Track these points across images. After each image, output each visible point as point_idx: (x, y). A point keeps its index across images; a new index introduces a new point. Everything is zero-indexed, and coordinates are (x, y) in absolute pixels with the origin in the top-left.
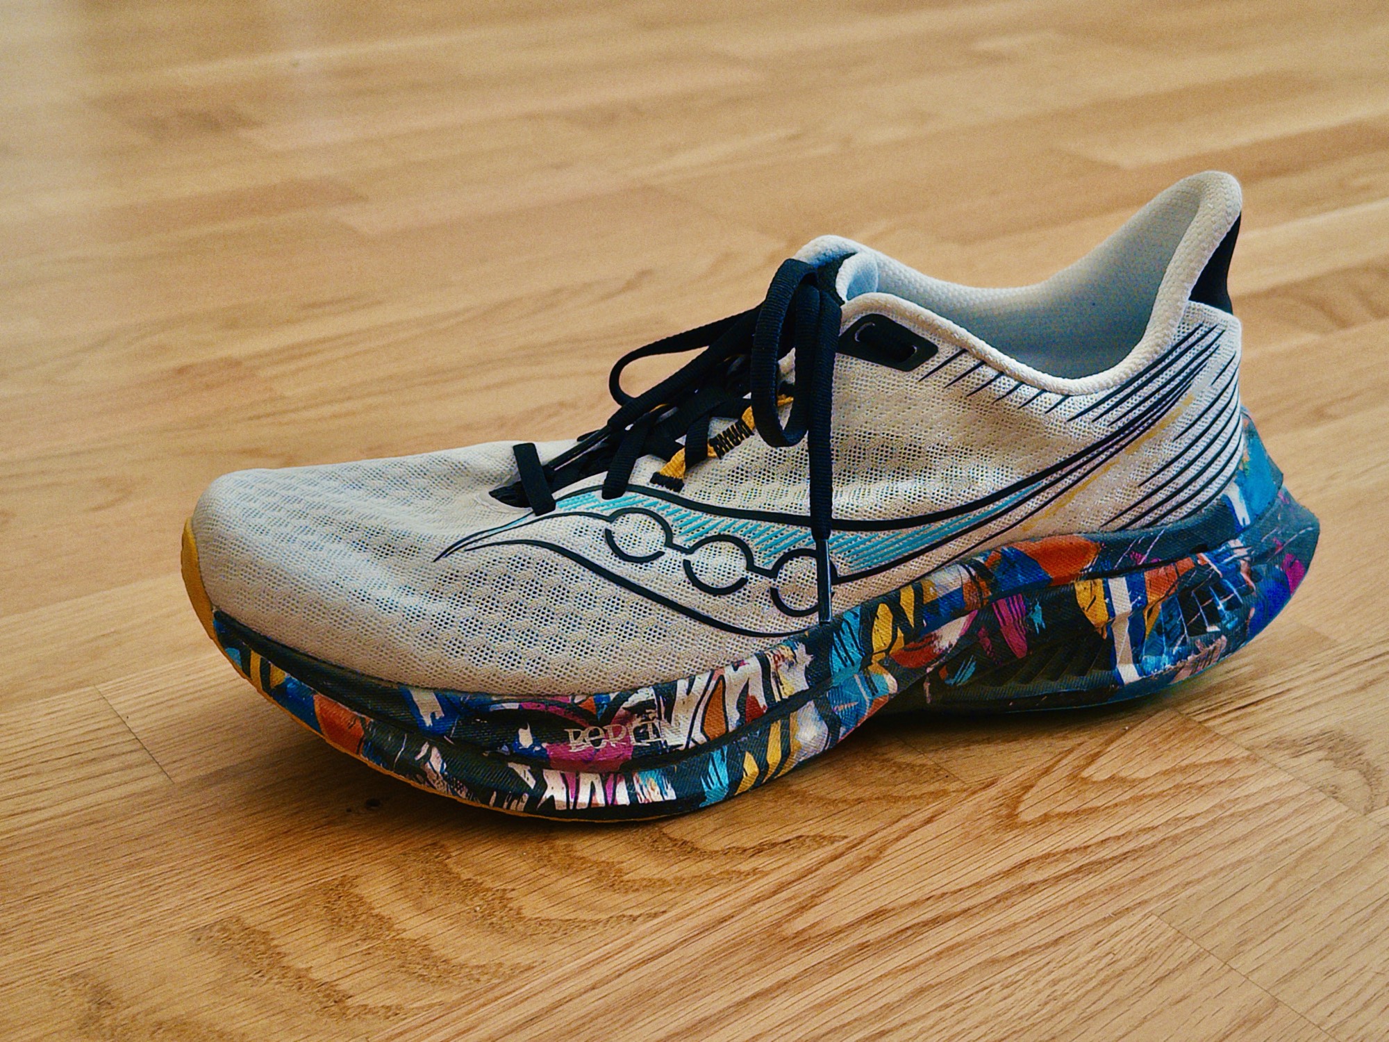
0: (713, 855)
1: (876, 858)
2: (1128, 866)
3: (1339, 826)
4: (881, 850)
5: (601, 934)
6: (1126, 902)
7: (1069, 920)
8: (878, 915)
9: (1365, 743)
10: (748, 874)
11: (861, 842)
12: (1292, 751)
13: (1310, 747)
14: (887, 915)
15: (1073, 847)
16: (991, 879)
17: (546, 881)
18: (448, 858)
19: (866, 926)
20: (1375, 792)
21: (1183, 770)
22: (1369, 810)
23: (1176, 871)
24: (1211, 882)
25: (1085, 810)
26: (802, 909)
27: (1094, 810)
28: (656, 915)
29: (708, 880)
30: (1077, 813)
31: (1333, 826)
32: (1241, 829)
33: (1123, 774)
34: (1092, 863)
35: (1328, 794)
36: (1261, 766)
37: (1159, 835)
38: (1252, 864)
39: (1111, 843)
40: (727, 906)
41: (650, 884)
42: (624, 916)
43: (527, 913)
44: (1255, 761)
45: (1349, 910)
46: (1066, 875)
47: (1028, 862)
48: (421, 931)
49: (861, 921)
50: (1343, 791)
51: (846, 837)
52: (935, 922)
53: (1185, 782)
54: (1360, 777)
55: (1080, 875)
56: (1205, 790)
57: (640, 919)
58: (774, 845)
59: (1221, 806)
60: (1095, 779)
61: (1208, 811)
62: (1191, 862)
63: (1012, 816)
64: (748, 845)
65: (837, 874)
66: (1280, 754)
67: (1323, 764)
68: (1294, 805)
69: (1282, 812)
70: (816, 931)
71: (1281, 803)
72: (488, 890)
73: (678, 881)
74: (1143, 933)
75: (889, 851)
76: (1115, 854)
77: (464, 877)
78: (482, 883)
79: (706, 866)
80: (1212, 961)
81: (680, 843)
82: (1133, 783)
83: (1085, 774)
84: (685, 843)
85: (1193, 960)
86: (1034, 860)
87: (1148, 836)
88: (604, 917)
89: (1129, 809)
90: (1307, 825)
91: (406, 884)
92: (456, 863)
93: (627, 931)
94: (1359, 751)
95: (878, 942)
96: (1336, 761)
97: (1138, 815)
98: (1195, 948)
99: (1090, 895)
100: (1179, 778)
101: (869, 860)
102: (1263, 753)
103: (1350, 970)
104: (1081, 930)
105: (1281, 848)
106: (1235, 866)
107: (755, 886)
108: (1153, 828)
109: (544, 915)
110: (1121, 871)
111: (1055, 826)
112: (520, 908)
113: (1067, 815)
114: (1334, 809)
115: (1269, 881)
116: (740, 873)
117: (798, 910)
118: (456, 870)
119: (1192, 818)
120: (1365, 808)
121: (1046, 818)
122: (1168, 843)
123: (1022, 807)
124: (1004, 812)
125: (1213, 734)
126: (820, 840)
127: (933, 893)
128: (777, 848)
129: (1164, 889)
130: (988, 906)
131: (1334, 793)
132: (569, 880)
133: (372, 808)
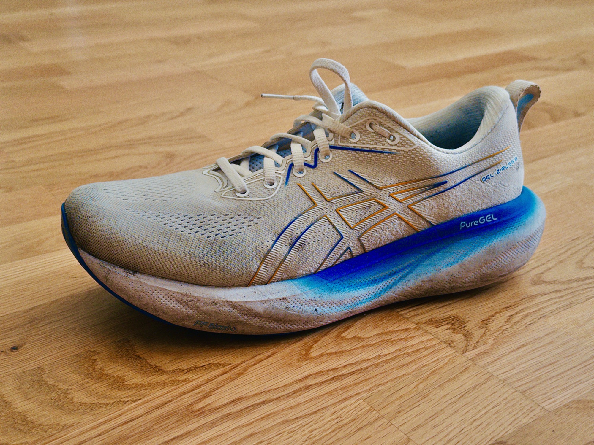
0: (168, 373)
1: (242, 374)
2: (355, 377)
3: (450, 359)
4: (245, 370)
5: (109, 409)
6: (350, 393)
7: (324, 402)
8: (238, 400)
9: (467, 322)
10: (183, 381)
11: (237, 366)
12: (435, 325)
13: (444, 323)
14: (241, 401)
15: (331, 369)
16: (293, 383)
17: (87, 385)
18: (44, 374)
19: (232, 405)
20: (468, 344)
21: (386, 333)
22: (464, 352)
23: (375, 379)
24: (390, 384)
25: (340, 352)
26: (205, 397)
27: (345, 351)
28: (136, 401)
29: (164, 384)
30: (336, 353)
31: (446, 360)
32: (407, 360)
33: (359, 335)
34: (338, 376)
35: (448, 344)
36: (420, 332)
37: (371, 363)
38: (409, 376)
39: (348, 367)
40: (170, 396)
41: (137, 386)
42: (121, 401)
43: (75, 400)
44: (419, 329)
45: (448, 397)
46: (326, 381)
47: (310, 375)
48: (25, 408)
49: (230, 403)
50: (455, 343)
51: (230, 364)
52: (264, 403)
53: (386, 339)
54: (463, 337)
55: (333, 381)
56: (394, 342)
57: (128, 403)
58: (197, 368)
59: (400, 350)
60: (347, 338)
61: (393, 352)
62: (382, 375)
63: (307, 354)
64: (185, 368)
65: (223, 381)
66: (429, 326)
67: (448, 331)
68: (431, 350)
69: (426, 353)
70: (209, 407)
71: (426, 348)
72: (60, 389)
73: (150, 384)
74: (355, 407)
75: (250, 370)
76: (350, 371)
77: (49, 383)
78: (57, 386)
79: (164, 377)
80: (384, 420)
81: (154, 367)
82: (363, 339)
83: (343, 335)
84: (156, 367)
85: (375, 420)
86: (313, 374)
87: (365, 363)
88: (112, 401)
89: (359, 351)
90: (436, 359)
91: (22, 387)
92: (48, 377)
93: (121, 408)
94: (464, 326)
95: (236, 412)
96: (454, 330)
97: (363, 354)
98: (377, 414)
99: (335, 390)
100: (384, 337)
101: (239, 374)
102: (422, 326)
103: (444, 425)
104: (328, 406)
105: (424, 369)
106: (400, 377)
107: (185, 386)
108: (368, 360)
109: (83, 401)
110: (350, 379)
111: (325, 359)
112: (73, 398)
113: (331, 354)
114: (449, 351)
115: (415, 384)
116: (179, 381)
117: (202, 398)
118: (46, 379)
119: (386, 355)
120: (463, 351)
121: (322, 355)
122: (374, 367)
123: (312, 350)
124: (304, 352)
125: (402, 317)
126: (218, 365)
127: (265, 390)
128: (198, 370)
129: (368, 388)
130: (288, 396)
131: (450, 344)
132: (98, 384)
133: (14, 350)
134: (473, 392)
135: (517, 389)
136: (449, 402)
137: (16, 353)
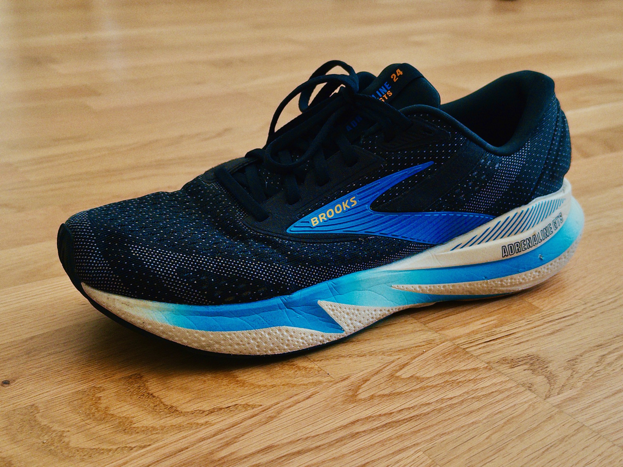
0: (185, 414)
1: (275, 417)
2: (412, 424)
3: (530, 405)
4: (279, 413)
5: (111, 457)
6: (407, 443)
7: (374, 453)
8: (269, 449)
9: (549, 362)
10: (202, 425)
11: (269, 408)
12: (510, 365)
13: (520, 363)
14: (273, 449)
15: (384, 413)
16: (336, 430)
17: (88, 427)
18: (38, 413)
19: (261, 454)
20: (552, 387)
21: (450, 373)
22: (547, 397)
23: (437, 428)
24: (455, 434)
25: (394, 394)
26: (228, 444)
27: (399, 394)
28: (145, 447)
29: (179, 428)
30: (389, 395)
31: (526, 406)
32: (477, 405)
33: (418, 375)
34: (393, 422)
35: (527, 388)
36: (492, 372)
37: (432, 407)
38: (480, 424)
39: (404, 411)
40: (186, 442)
41: (146, 430)
42: (126, 447)
43: (72, 445)
44: (490, 369)
45: (529, 451)
46: (377, 428)
47: (358, 421)
48: (10, 453)
49: (259, 452)
50: (535, 386)
51: (261, 405)
52: (299, 453)
53: (451, 380)
54: (545, 379)
55: (385, 428)
56: (460, 384)
57: (135, 449)
58: (221, 409)
59: (467, 393)
60: (402, 377)
61: (460, 395)
62: (446, 423)
63: (354, 396)
64: (206, 409)
65: (251, 426)
66: (504, 366)
67: (526, 372)
68: (507, 393)
69: (500, 397)
70: (234, 457)
71: (501, 392)
72: (54, 431)
73: (163, 428)
74: (413, 461)
75: (284, 413)
76: (406, 417)
77: (43, 424)
78: (51, 428)
79: (179, 420)
81: (169, 407)
82: (421, 380)
83: (398, 374)
84: (172, 407)
86: (361, 420)
87: (425, 408)
88: (115, 447)
89: (418, 393)
90: (512, 404)
91: (9, 427)
92: (42, 416)
93: (126, 455)
94: (545, 366)
95: (266, 463)
96: (534, 371)
97: (422, 397)
99: (390, 439)
100: (447, 378)
101: (271, 418)
102: (494, 365)
104: (379, 459)
105: (497, 416)
106: (469, 425)
107: (204, 431)
108: (429, 404)
109: (82, 446)
110: (406, 427)
111: (376, 401)
112: (69, 442)
113: (384, 395)
114: (529, 395)
115: (487, 434)
116: (198, 424)
117: (224, 446)
118: (40, 419)
119: (451, 399)
120: (546, 395)
121: (372, 397)
122: (436, 412)
123: (360, 391)
124: (350, 393)
125: (470, 355)
126: (246, 406)
127: (302, 437)
128: (222, 411)
129: (429, 437)
130: (331, 445)
131: (530, 388)
132: (102, 426)
133: (5, 385)
134: (561, 446)
135: (616, 443)
136: (531, 457)
137: (7, 388)
